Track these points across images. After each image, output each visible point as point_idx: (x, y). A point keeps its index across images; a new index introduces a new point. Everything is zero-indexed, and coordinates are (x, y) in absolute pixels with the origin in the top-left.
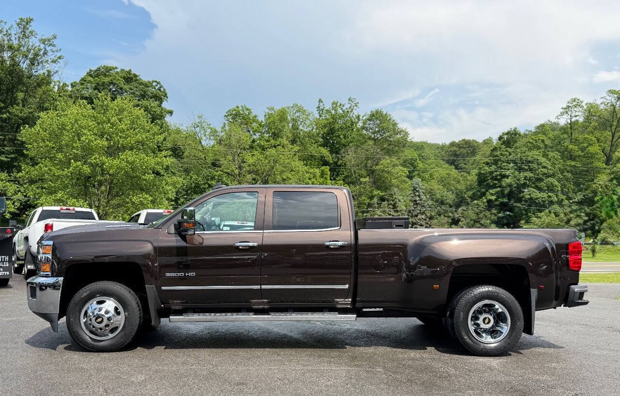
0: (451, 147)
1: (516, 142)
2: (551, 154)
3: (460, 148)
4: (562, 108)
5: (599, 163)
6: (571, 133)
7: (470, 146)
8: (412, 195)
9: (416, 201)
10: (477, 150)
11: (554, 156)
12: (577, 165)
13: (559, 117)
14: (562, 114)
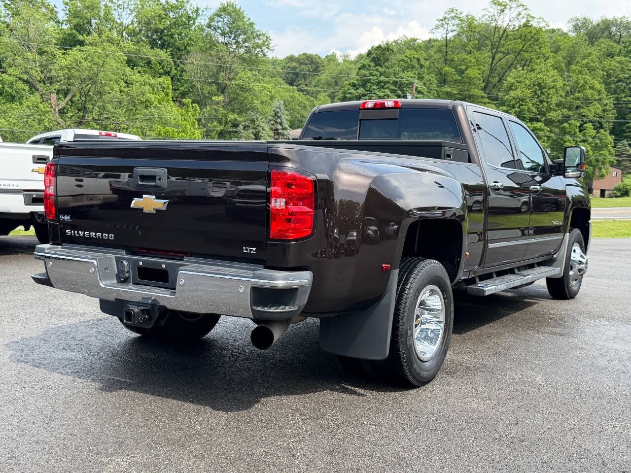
0: (289, 62)
1: (388, 60)
2: (427, 77)
3: (301, 64)
4: (438, 20)
5: (477, 90)
6: (447, 52)
7: (312, 63)
8: (273, 122)
9: (277, 130)
10: (320, 69)
11: (430, 80)
12: (453, 92)
13: (433, 31)
14: (437, 27)
